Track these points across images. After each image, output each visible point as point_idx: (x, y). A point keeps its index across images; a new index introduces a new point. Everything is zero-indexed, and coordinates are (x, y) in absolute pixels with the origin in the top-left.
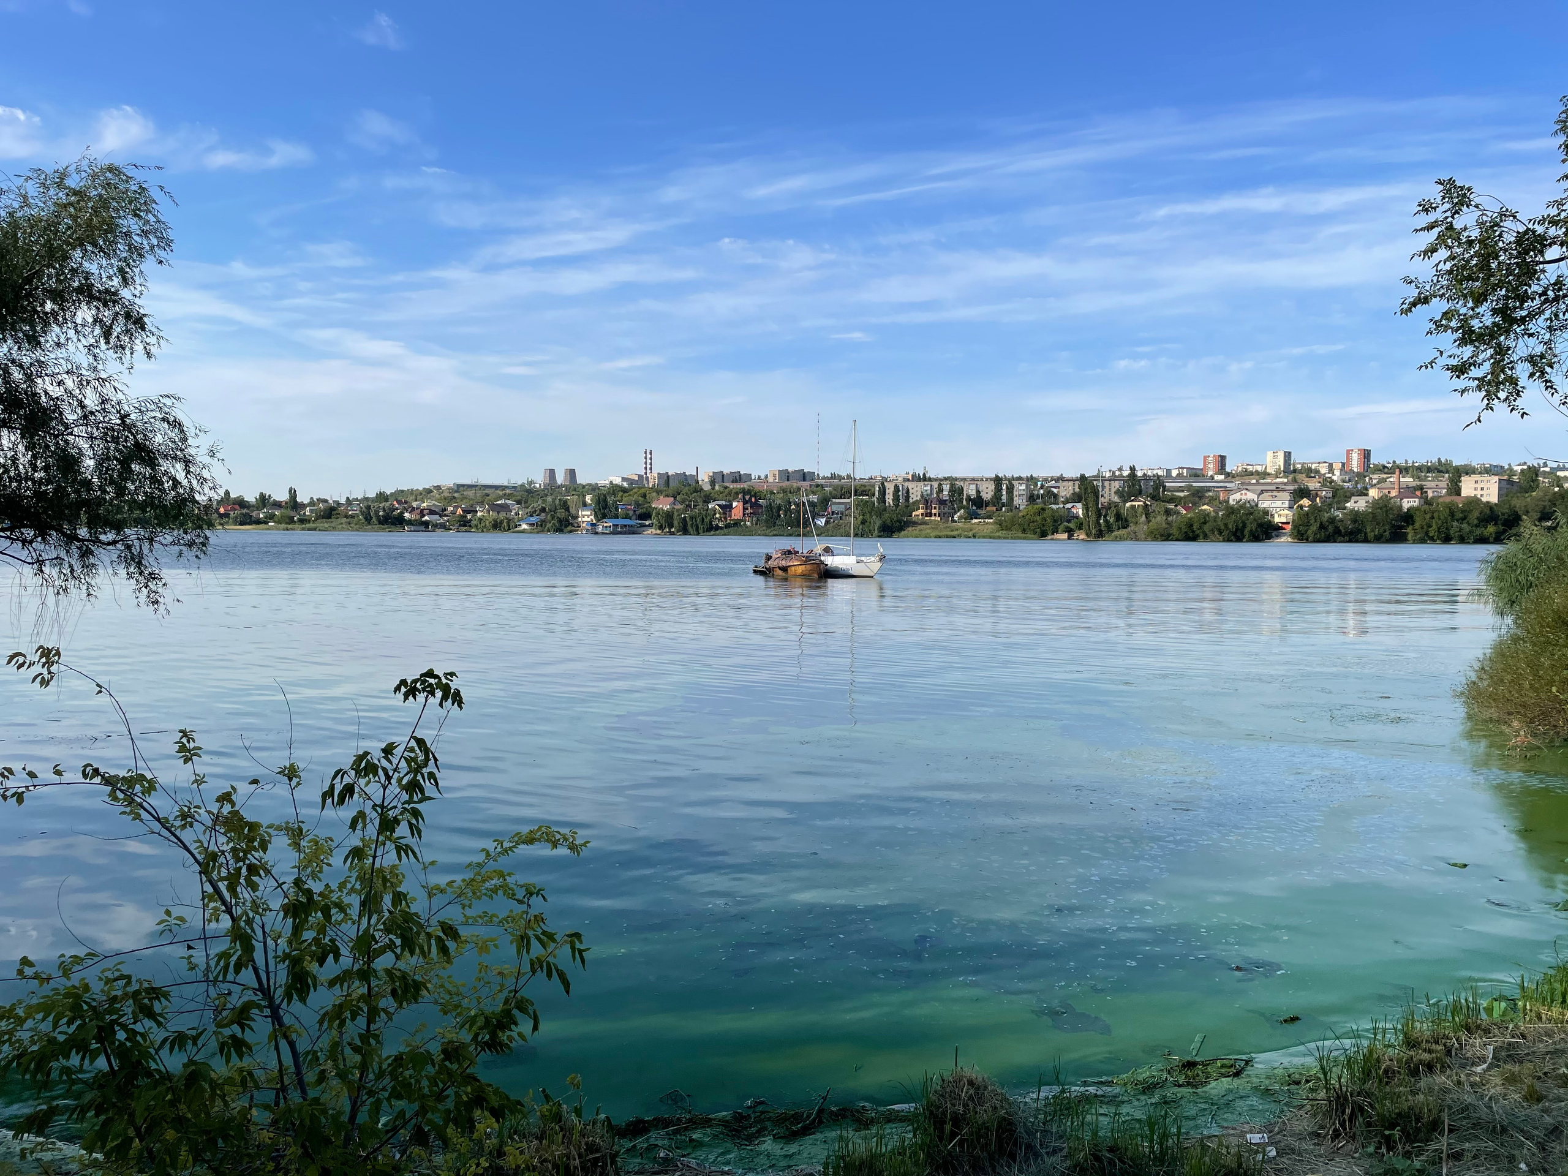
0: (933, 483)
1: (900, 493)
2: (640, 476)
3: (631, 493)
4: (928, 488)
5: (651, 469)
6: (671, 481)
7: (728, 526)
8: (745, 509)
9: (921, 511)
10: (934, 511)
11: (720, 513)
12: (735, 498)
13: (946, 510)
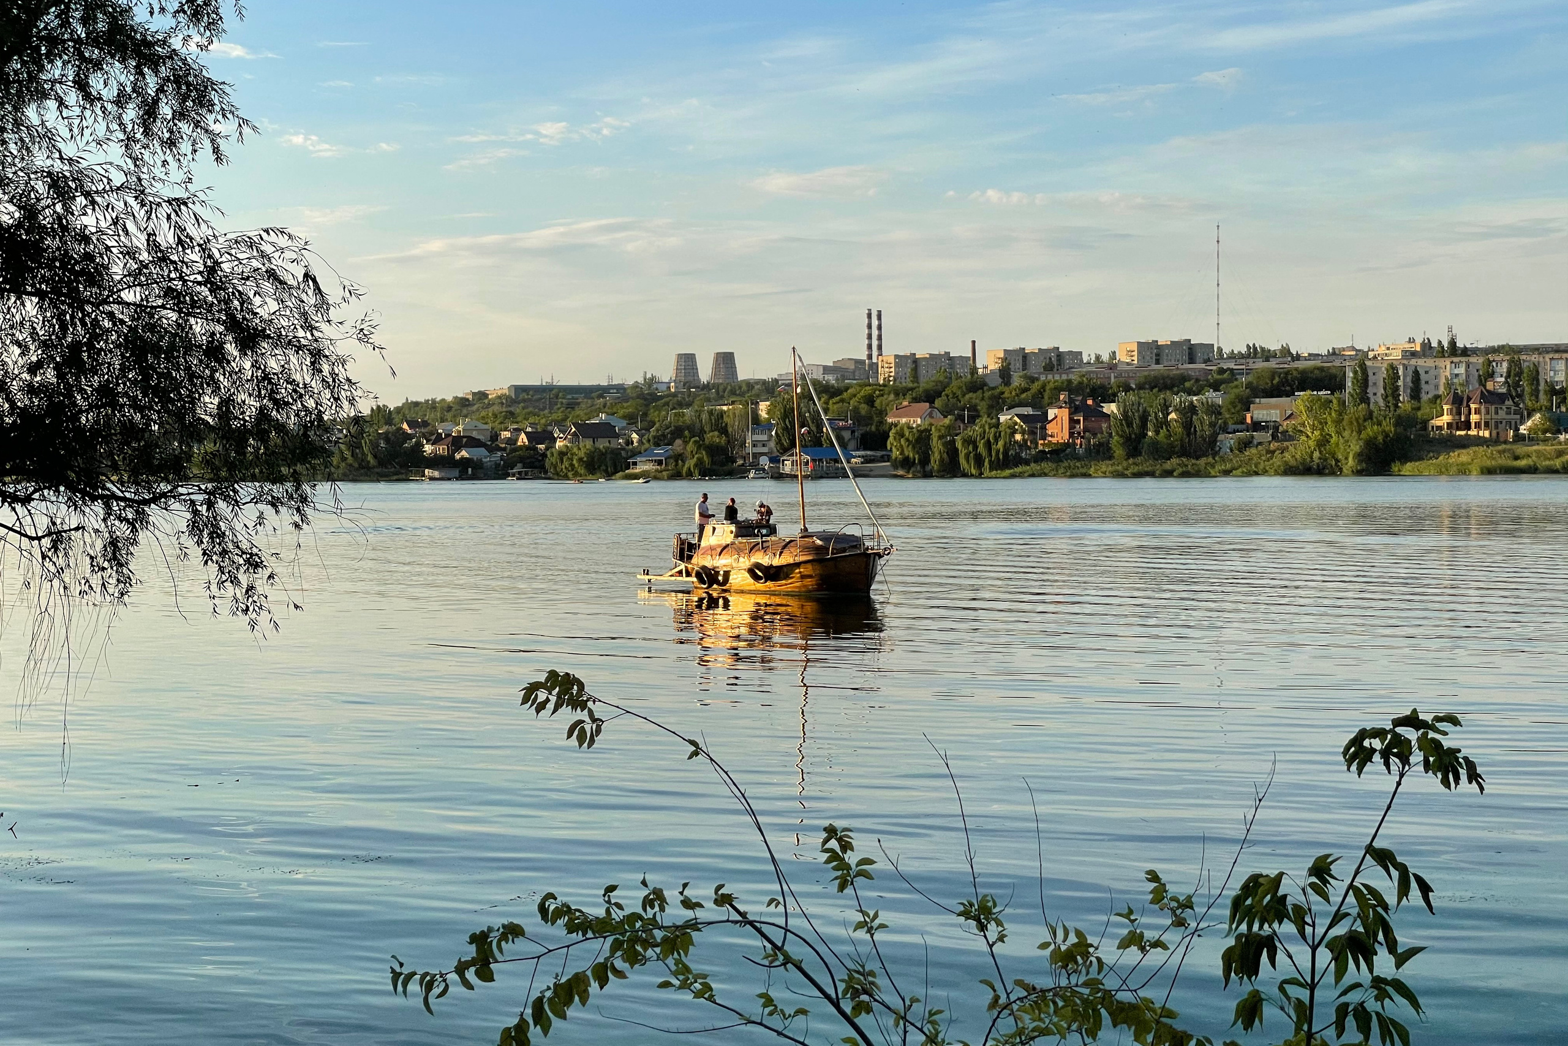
0: (1473, 359)
1: (1400, 383)
2: (859, 362)
3: (845, 395)
4: (1461, 370)
5: (880, 347)
6: (922, 371)
7: (1041, 457)
8: (1073, 422)
9: (1446, 418)
10: (1474, 418)
11: (1023, 433)
12: (1054, 402)
13: (1502, 414)
